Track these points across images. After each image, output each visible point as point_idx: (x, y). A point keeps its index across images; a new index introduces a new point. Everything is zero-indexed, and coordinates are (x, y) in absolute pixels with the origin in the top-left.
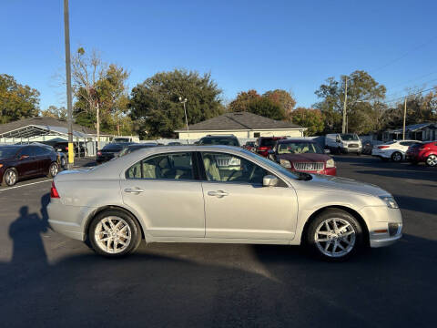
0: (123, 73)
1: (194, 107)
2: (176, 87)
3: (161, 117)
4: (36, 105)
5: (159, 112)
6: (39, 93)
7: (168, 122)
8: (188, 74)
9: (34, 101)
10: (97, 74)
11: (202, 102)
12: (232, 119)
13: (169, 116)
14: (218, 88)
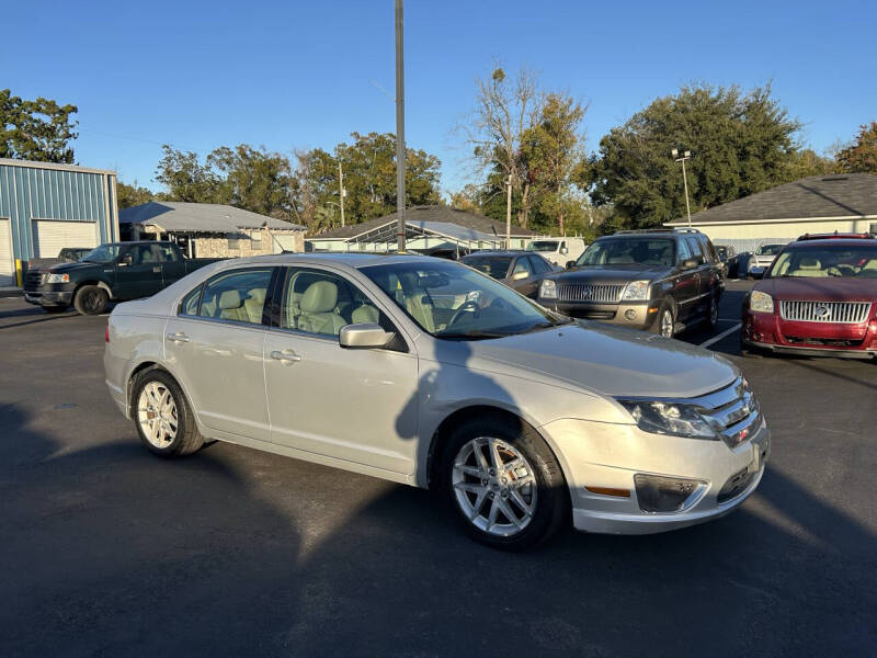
0: (572, 108)
1: (723, 167)
2: (682, 128)
3: (646, 196)
4: (434, 184)
5: (642, 184)
6: (439, 163)
7: (660, 204)
8: (713, 95)
9: (432, 177)
10: (527, 118)
11: (743, 155)
12: (814, 191)
13: (663, 191)
14: (789, 119)
